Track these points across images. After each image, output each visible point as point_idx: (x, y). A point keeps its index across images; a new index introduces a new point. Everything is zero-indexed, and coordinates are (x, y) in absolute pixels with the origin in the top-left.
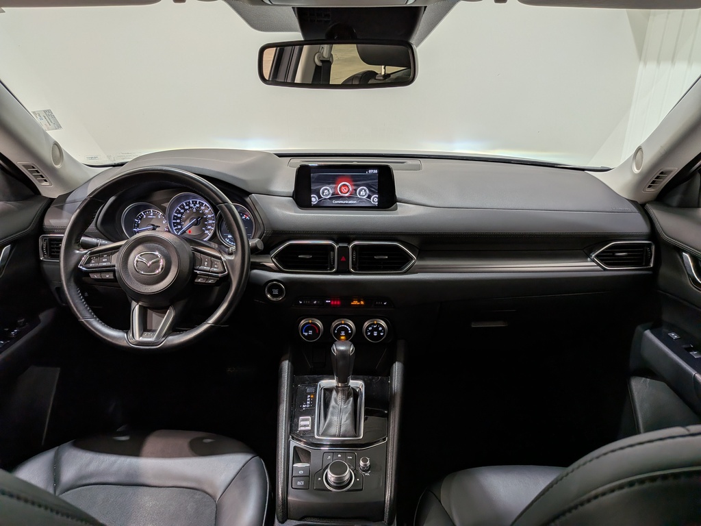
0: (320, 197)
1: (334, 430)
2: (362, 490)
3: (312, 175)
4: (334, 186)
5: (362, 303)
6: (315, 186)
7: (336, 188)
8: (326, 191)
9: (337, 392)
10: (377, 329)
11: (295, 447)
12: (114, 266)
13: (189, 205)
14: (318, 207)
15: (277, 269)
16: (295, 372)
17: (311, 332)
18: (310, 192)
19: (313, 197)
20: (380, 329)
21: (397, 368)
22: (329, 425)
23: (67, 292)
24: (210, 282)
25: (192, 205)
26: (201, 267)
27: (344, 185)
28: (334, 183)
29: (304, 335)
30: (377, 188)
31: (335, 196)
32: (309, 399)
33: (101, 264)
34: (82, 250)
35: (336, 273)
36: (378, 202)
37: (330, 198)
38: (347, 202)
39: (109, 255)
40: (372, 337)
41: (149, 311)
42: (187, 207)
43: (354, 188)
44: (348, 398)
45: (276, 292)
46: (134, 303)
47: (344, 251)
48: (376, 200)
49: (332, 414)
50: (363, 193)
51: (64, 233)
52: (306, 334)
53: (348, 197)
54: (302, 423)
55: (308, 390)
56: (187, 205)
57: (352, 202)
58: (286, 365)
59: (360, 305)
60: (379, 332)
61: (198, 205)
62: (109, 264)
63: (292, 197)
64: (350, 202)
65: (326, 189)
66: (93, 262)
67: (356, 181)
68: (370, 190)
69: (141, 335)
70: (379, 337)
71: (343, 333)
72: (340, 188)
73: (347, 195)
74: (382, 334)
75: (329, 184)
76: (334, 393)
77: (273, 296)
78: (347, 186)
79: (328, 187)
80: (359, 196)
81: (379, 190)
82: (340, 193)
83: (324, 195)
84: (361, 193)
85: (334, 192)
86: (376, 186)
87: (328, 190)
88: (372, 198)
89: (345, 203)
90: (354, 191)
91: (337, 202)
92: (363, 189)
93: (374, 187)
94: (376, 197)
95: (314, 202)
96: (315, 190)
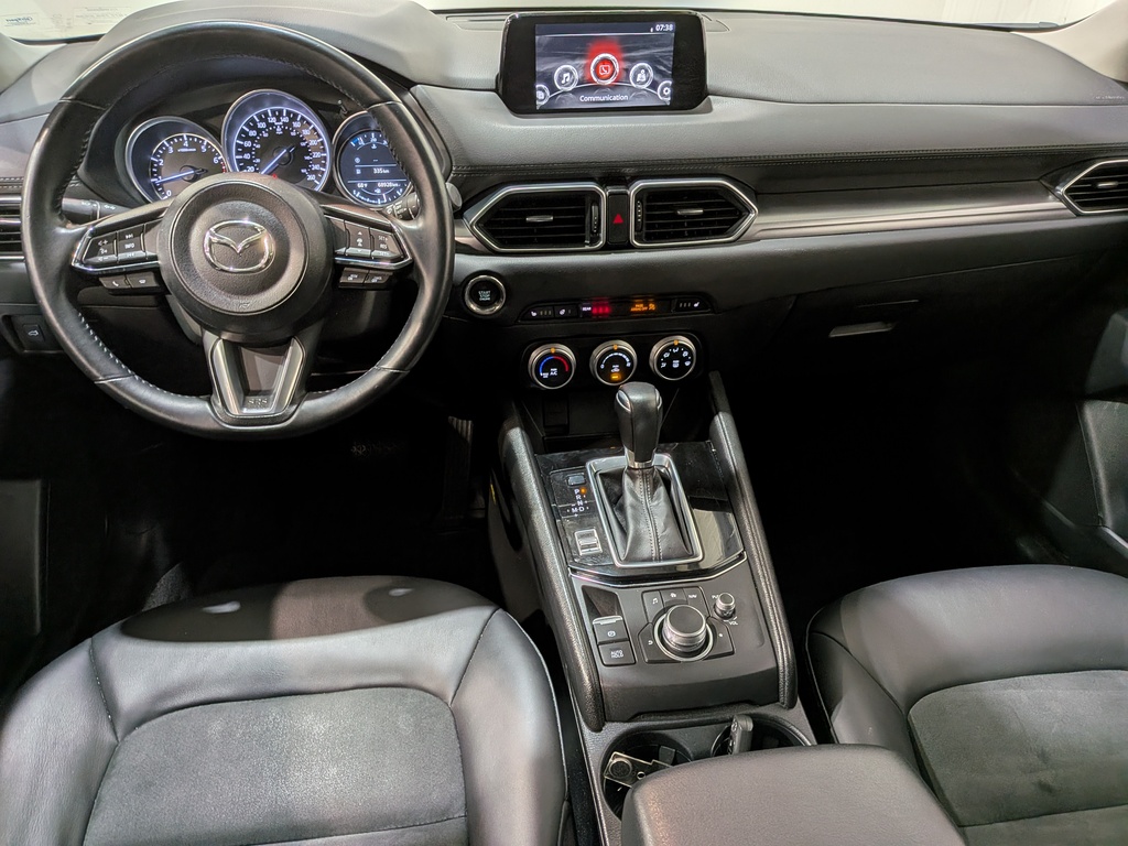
0: (553, 89)
1: (648, 548)
2: (732, 653)
3: (537, 37)
4: (583, 62)
5: (652, 307)
6: (546, 63)
7: (588, 66)
8: (567, 73)
9: (633, 478)
10: (678, 356)
11: (584, 589)
12: (155, 258)
13: (266, 120)
14: (550, 111)
15: (484, 249)
16: (538, 448)
17: (554, 371)
18: (532, 76)
19: (541, 89)
20: (685, 354)
21: (723, 425)
22: (637, 540)
23: (57, 325)
24: (374, 281)
25: (273, 120)
26: (351, 250)
27: (605, 61)
28: (582, 57)
29: (541, 379)
30: (670, 64)
31: (586, 86)
32: (578, 497)
33: (122, 256)
34: (70, 225)
35: (606, 249)
36: (672, 95)
37: (574, 91)
38: (608, 98)
39: (137, 234)
40: (669, 371)
41: (244, 351)
42: (262, 125)
43: (625, 65)
44: (655, 488)
45: (485, 296)
46: (210, 338)
47: (618, 202)
48: (668, 91)
49: (637, 521)
50: (641, 77)
51: (19, 193)
52: (546, 375)
53: (612, 87)
54: (581, 542)
55: (573, 480)
56: (261, 120)
57: (621, 99)
58: (517, 437)
59: (648, 311)
60: (683, 360)
61: (286, 120)
62: (140, 254)
63: (496, 91)
64: (615, 98)
65: (567, 70)
66: (103, 251)
67: (627, 49)
68: (657, 71)
69: (242, 404)
70: (683, 368)
71: (616, 369)
72: (596, 67)
73: (609, 82)
74: (687, 364)
75: (574, 57)
76: (626, 480)
77: (483, 305)
78: (610, 62)
79: (571, 67)
80: (633, 85)
81: (675, 69)
82: (595, 79)
83: (561, 84)
84: (639, 75)
85: (583, 77)
86: (668, 60)
87: (571, 73)
88: (659, 89)
89: (606, 102)
90: (624, 74)
91: (587, 99)
92: (642, 68)
93: (665, 62)
94: (666, 85)
95: (542, 100)
96: (544, 73)
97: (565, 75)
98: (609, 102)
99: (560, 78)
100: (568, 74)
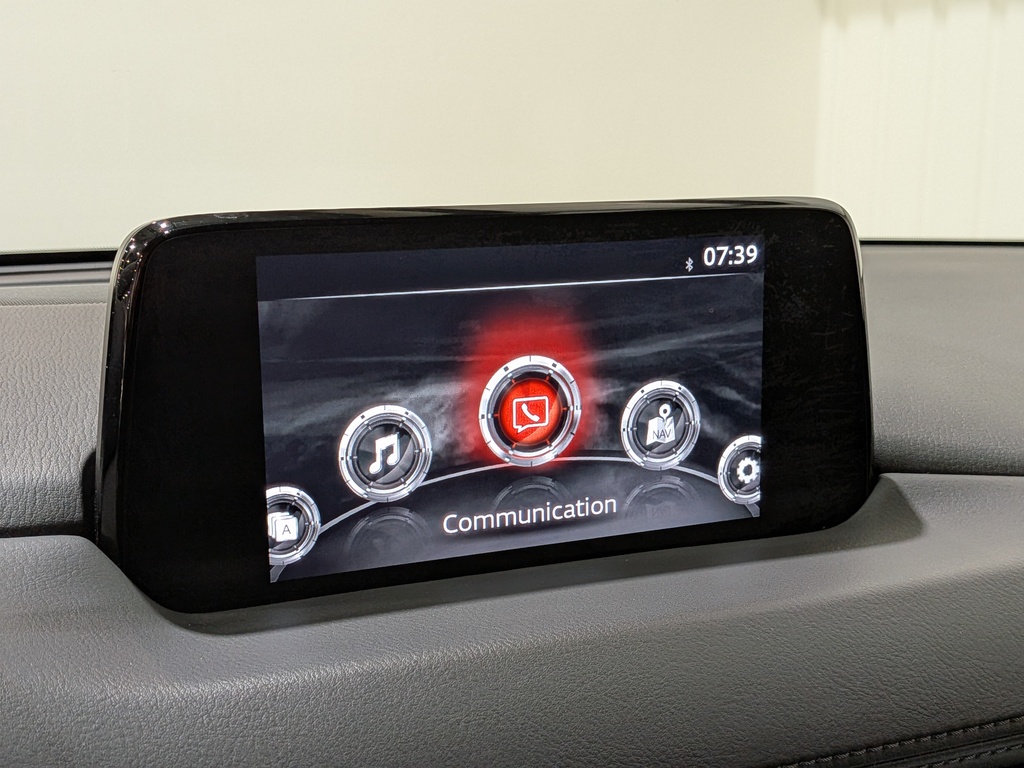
0: (331, 496)
3: (264, 307)
4: (451, 390)
6: (297, 405)
7: (471, 401)
19: (285, 505)
27: (529, 380)
28: (446, 370)
30: (754, 378)
31: (463, 478)
36: (766, 483)
37: (414, 501)
38: (548, 512)
43: (601, 392)
48: (751, 471)
50: (661, 428)
53: (559, 472)
57: (594, 513)
63: (85, 527)
64: (572, 511)
65: (387, 426)
68: (711, 405)
72: (500, 405)
73: (548, 455)
75: (410, 376)
78: (550, 385)
79: (398, 411)
80: (634, 457)
81: (769, 396)
82: (496, 449)
83: (367, 479)
84: (654, 425)
85: (451, 446)
86: (748, 366)
87: (404, 434)
88: (723, 463)
89: (539, 527)
90: (600, 423)
91: (471, 523)
92: (661, 398)
93: (739, 373)
94: (749, 452)
95: (290, 546)
96: (295, 442)
97: (381, 444)
98: (553, 525)
99: (363, 456)
100: (393, 439)
